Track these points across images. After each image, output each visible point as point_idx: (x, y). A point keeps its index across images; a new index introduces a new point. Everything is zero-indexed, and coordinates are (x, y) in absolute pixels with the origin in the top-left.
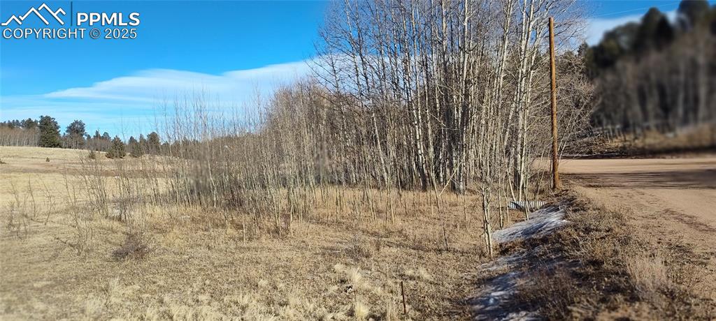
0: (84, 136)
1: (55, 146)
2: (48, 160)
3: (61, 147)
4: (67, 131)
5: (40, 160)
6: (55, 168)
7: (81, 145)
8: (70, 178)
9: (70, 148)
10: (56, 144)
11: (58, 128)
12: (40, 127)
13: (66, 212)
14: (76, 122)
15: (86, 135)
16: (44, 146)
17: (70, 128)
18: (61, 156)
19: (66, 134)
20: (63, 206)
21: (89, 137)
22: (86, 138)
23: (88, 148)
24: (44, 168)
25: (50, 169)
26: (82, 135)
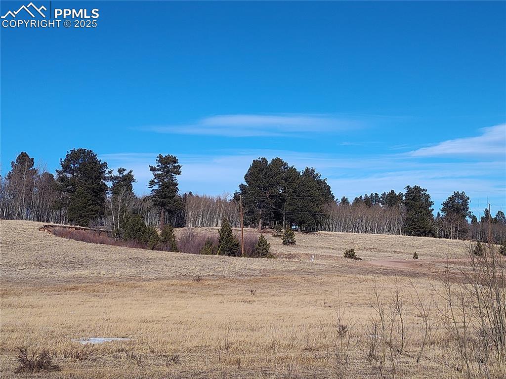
0: (467, 218)
1: (425, 234)
2: (416, 256)
3: (434, 236)
4: (443, 210)
5: (405, 256)
6: (424, 270)
7: (462, 233)
8: (455, 287)
9: (447, 237)
10: (427, 231)
11: (431, 204)
12: (406, 204)
13: (445, 344)
14: (457, 195)
15: (470, 217)
16: (410, 235)
17: (446, 204)
18: (433, 250)
19: (442, 214)
20: (441, 333)
21: (474, 219)
22: (469, 220)
23: (473, 238)
24: (411, 269)
25: (419, 270)
26: (464, 216)
